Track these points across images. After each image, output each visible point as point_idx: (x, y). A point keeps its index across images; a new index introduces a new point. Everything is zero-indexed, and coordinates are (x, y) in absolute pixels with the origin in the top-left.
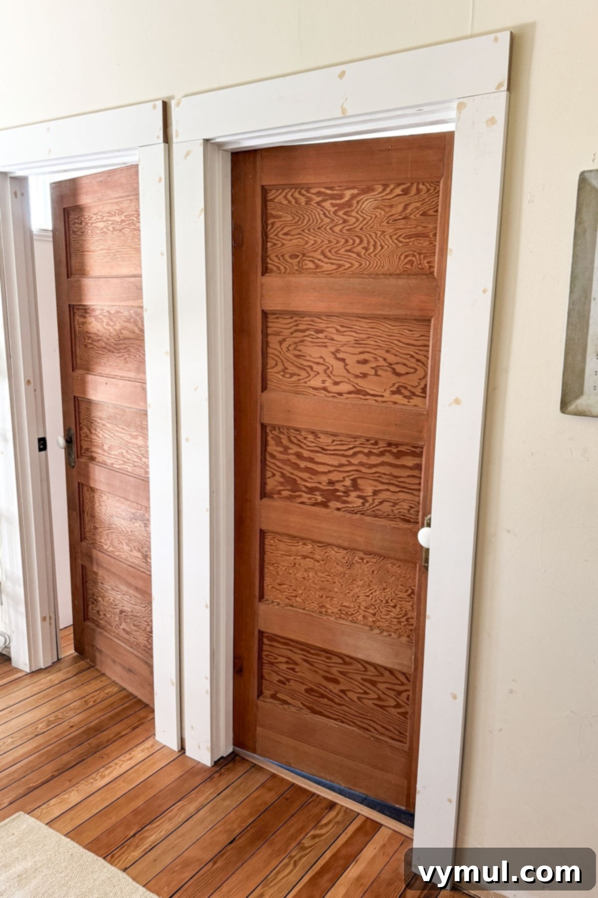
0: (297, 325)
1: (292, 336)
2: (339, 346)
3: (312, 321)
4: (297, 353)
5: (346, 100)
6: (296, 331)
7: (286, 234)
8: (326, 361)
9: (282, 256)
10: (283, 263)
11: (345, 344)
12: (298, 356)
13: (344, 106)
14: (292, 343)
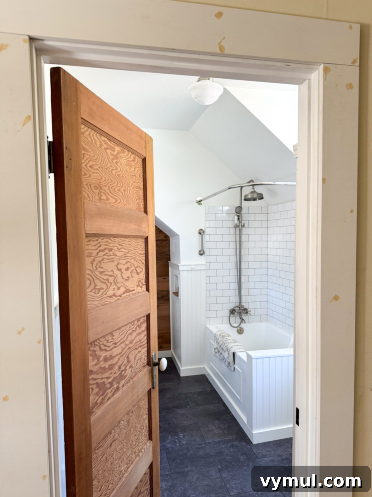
0: (100, 246)
1: (98, 256)
2: (118, 259)
3: (107, 242)
4: (101, 270)
5: (224, 38)
6: (100, 251)
7: (91, 167)
8: (114, 273)
9: (90, 185)
10: (91, 192)
11: (121, 258)
12: (101, 273)
13: (222, 44)
14: (98, 262)
